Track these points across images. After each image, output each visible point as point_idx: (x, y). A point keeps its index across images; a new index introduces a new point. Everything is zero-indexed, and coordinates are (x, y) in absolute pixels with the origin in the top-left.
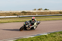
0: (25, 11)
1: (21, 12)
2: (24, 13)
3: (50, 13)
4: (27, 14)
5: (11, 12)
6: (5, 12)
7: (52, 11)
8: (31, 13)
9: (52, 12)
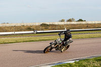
0: (46, 23)
1: (39, 24)
2: (45, 26)
3: (88, 26)
4: (50, 28)
5: (23, 24)
6: (13, 25)
7: (90, 22)
8: (56, 25)
9: (89, 24)
